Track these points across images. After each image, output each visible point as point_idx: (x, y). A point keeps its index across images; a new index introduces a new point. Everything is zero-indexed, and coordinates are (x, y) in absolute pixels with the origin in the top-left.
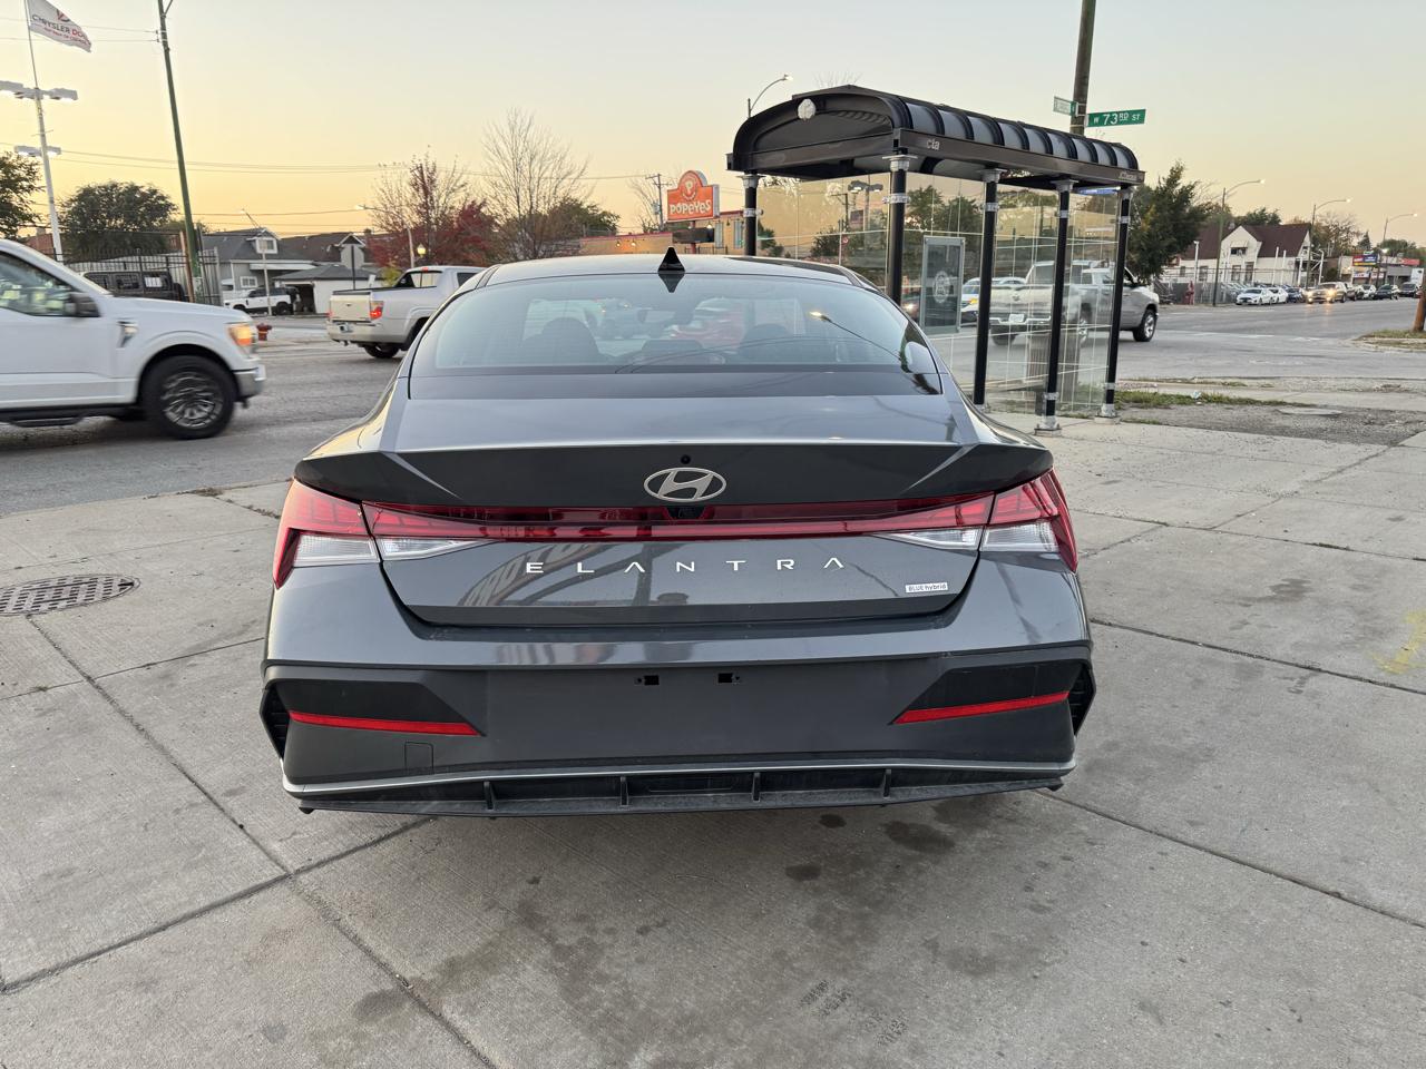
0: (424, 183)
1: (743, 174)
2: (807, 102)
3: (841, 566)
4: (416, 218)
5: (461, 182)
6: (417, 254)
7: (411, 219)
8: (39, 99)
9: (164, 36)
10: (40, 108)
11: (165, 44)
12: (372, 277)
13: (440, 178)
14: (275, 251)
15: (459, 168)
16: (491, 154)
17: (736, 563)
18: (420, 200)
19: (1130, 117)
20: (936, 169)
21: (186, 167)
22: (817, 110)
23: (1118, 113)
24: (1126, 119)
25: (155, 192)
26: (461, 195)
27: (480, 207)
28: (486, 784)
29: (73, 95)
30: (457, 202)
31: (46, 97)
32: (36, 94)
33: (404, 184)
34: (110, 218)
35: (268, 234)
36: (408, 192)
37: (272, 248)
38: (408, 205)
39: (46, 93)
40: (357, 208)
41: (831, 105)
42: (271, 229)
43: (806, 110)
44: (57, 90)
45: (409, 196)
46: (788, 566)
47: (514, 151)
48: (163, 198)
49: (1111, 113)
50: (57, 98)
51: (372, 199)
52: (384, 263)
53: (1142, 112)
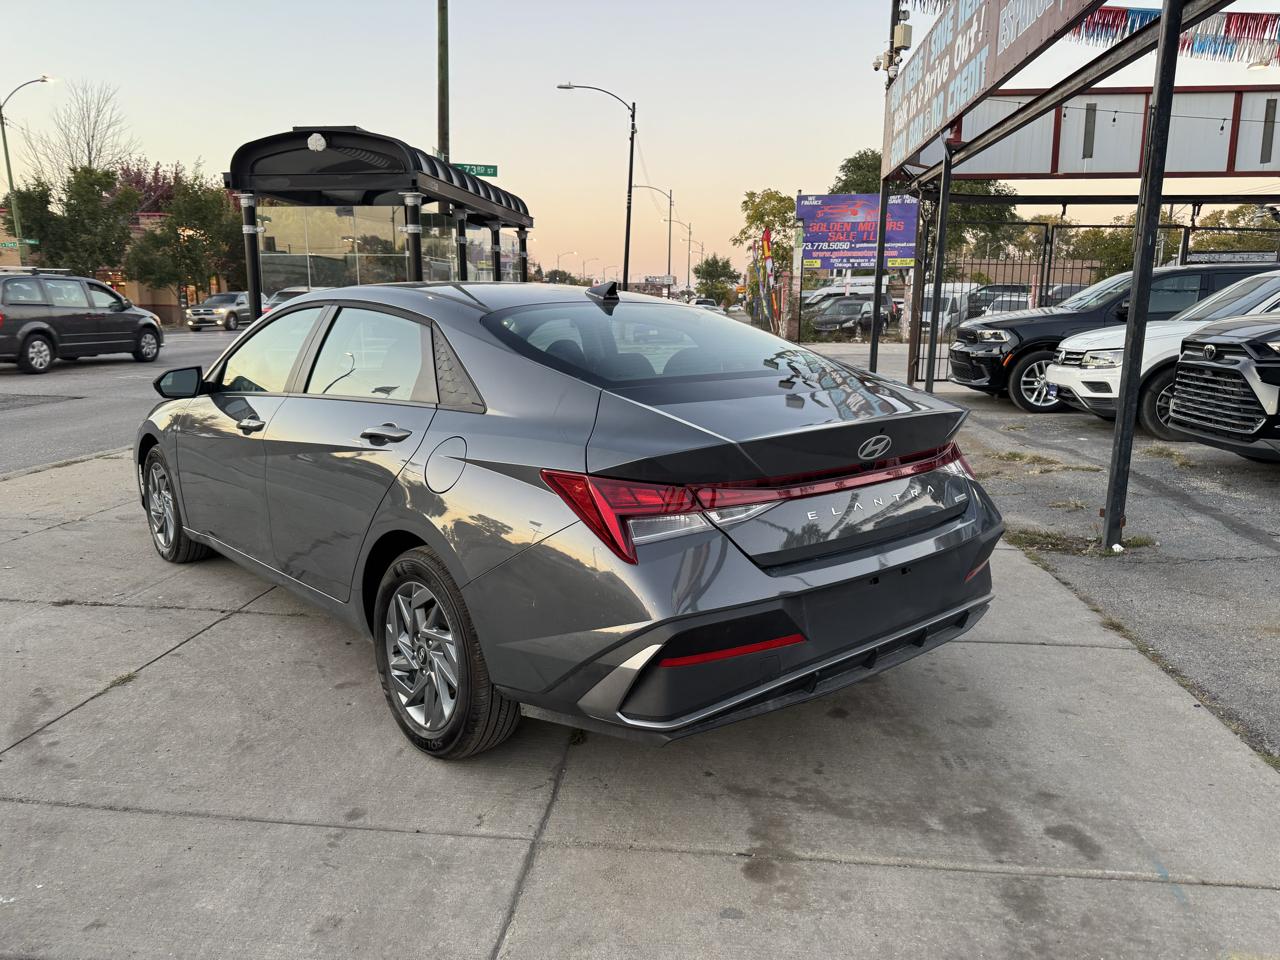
2: (317, 136)
19: (486, 171)
20: (375, 202)
22: (327, 143)
23: (476, 166)
24: (482, 171)
28: (817, 674)
41: (337, 141)
43: (318, 143)
49: (471, 165)
53: (495, 168)
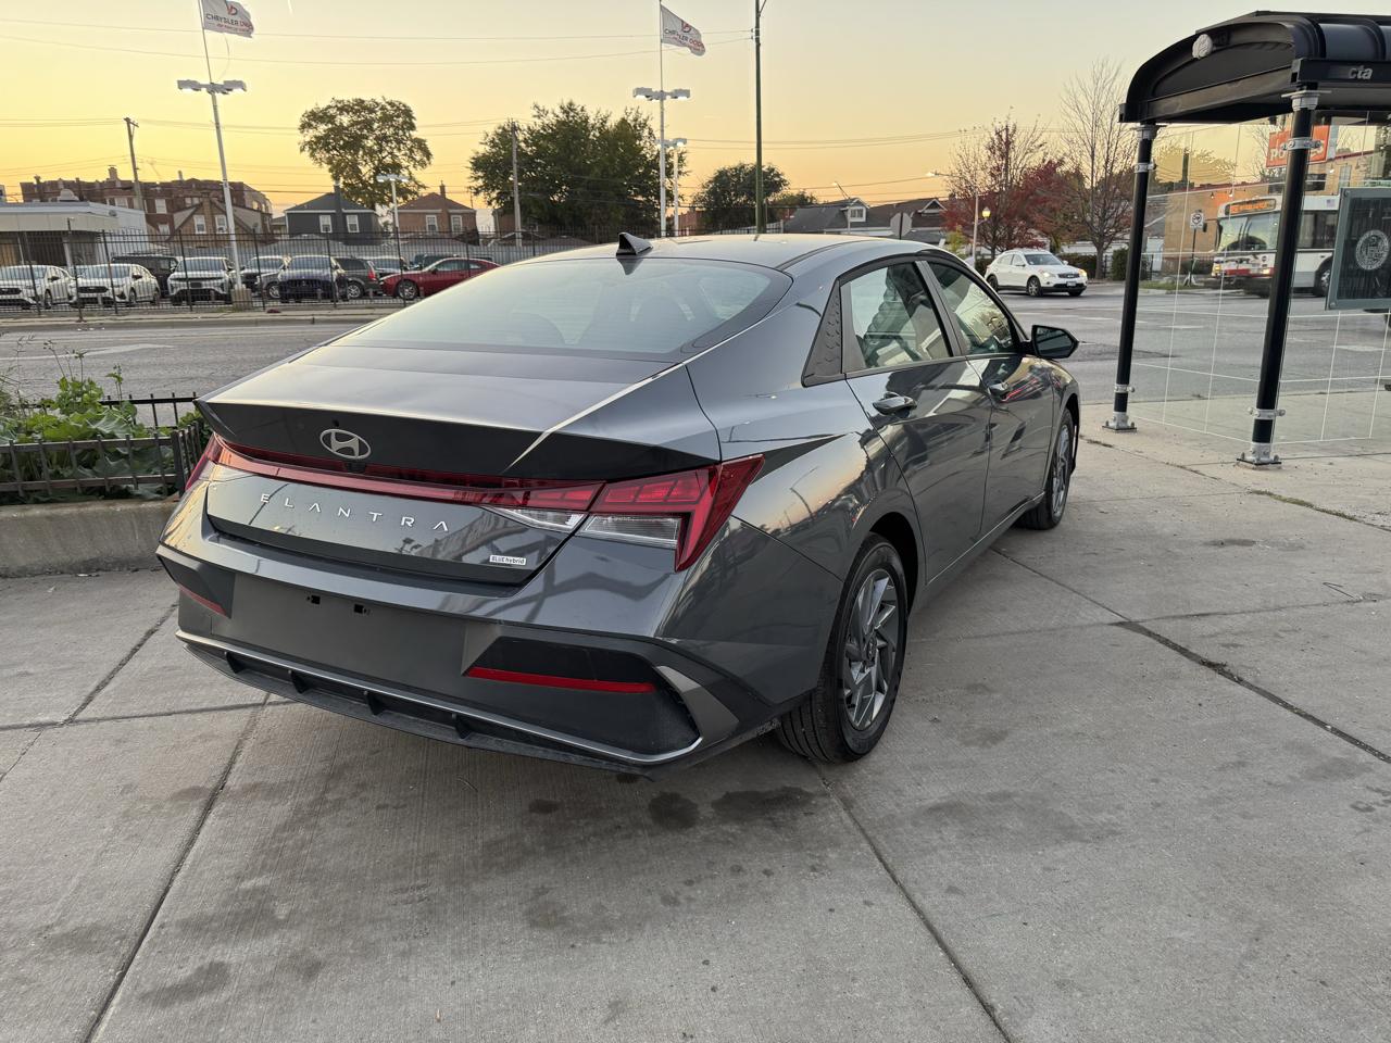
0: (1003, 145)
1: (1138, 124)
2: (1204, 37)
3: (446, 529)
4: (989, 181)
5: (1039, 142)
6: (981, 218)
7: (984, 182)
8: (662, 100)
9: (757, 33)
10: (662, 108)
11: (757, 40)
12: (943, 241)
13: (1018, 141)
14: (863, 219)
15: (1040, 126)
16: (1069, 110)
17: (376, 514)
18: (997, 161)
21: (763, 145)
22: (1214, 45)
25: (773, 170)
26: (1040, 154)
27: (1056, 166)
29: (686, 93)
30: (1035, 161)
31: (668, 97)
32: (661, 96)
33: (982, 148)
34: (736, 195)
35: (859, 203)
36: (984, 154)
37: (861, 216)
38: (983, 169)
39: (669, 94)
40: (930, 174)
41: (1237, 38)
42: (863, 199)
43: (1201, 48)
44: (676, 91)
45: (984, 159)
46: (409, 524)
47: (1096, 104)
48: (778, 175)
50: (676, 98)
51: (950, 165)
52: (952, 228)
